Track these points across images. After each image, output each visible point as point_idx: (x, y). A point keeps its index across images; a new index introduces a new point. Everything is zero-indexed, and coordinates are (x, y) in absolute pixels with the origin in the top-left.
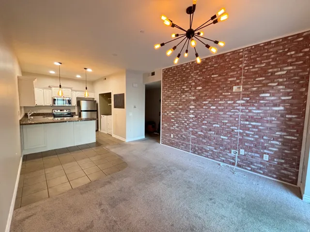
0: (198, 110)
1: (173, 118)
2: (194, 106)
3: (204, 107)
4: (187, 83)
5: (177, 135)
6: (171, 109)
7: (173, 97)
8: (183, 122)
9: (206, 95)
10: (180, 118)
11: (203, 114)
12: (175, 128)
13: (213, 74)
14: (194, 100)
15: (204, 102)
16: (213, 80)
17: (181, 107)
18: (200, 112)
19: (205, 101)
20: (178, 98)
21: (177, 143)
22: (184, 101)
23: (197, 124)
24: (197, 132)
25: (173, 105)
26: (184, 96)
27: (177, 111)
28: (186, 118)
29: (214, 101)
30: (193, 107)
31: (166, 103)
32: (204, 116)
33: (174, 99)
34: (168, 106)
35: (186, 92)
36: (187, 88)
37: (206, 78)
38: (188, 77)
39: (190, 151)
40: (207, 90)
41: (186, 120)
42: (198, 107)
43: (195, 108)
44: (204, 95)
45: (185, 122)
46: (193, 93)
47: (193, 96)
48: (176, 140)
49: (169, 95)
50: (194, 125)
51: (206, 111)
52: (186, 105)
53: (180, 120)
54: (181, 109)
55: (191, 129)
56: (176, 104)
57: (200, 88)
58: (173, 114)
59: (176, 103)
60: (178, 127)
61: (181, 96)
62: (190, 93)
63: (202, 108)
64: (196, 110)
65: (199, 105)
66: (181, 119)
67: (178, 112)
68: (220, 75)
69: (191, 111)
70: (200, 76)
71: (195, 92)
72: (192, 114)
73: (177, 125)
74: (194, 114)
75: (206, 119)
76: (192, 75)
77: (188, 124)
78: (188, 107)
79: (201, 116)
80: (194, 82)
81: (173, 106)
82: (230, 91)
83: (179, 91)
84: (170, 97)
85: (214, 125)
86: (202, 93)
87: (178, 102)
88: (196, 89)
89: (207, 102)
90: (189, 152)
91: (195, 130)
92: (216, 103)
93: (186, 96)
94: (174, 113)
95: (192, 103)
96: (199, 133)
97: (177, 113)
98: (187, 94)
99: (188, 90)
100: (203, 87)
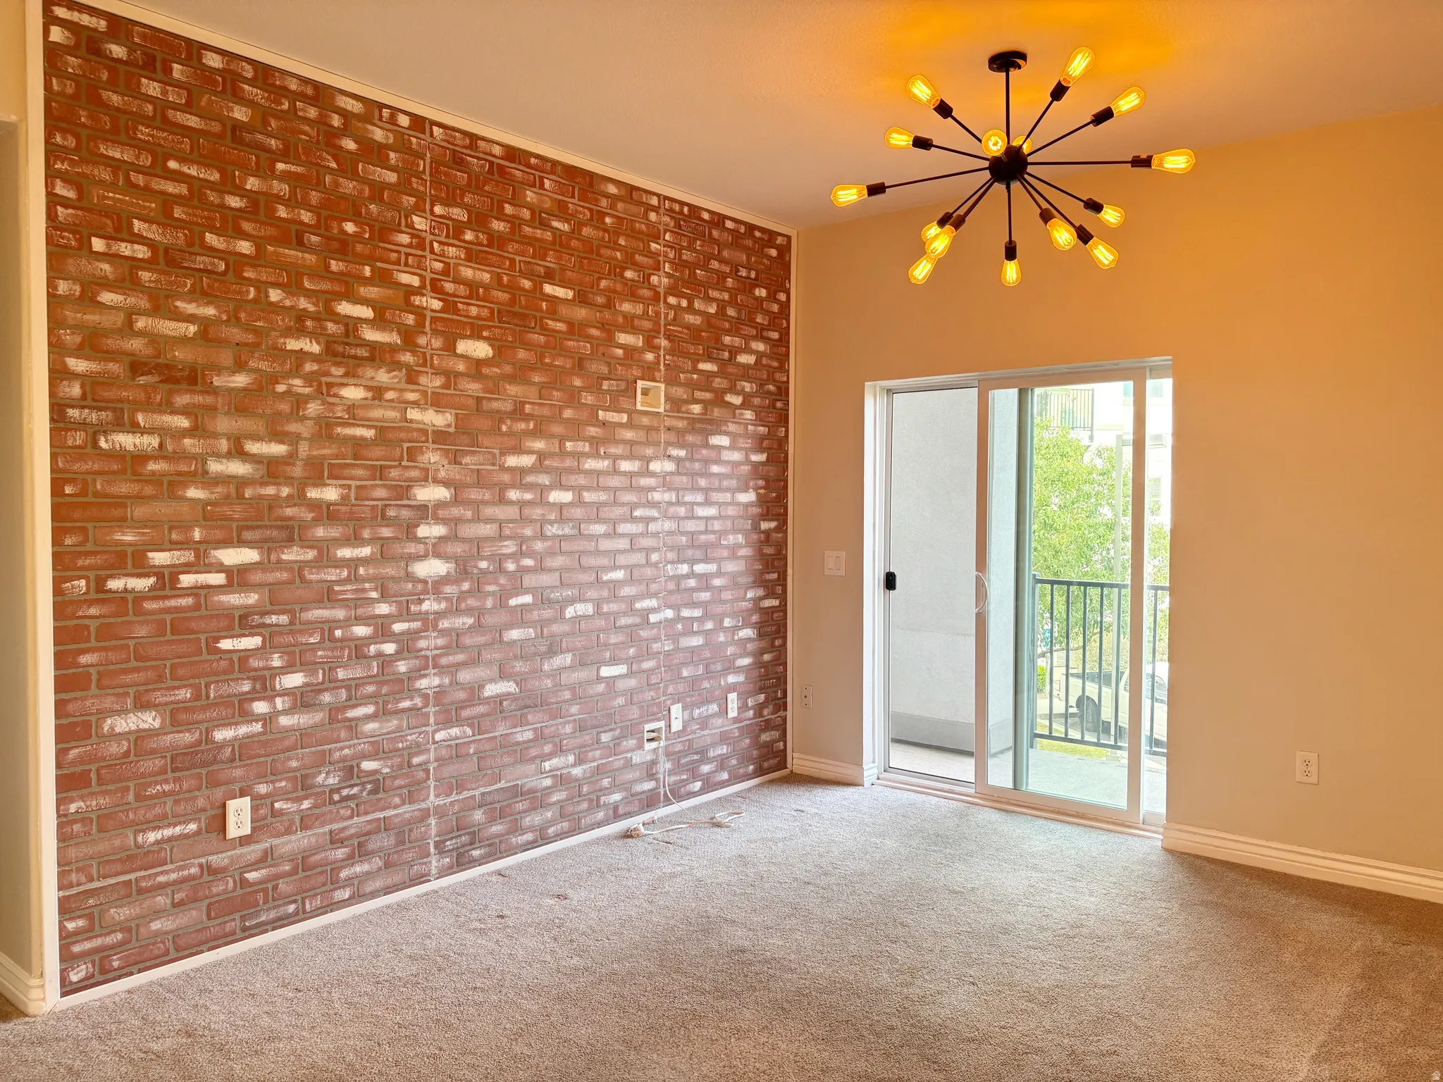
0: (477, 519)
1: (243, 622)
2: (446, 483)
3: (513, 495)
4: (382, 278)
5: (303, 785)
6: (206, 514)
7: (240, 380)
8: (361, 631)
9: (518, 412)
10: (328, 596)
11: (510, 547)
12: (268, 720)
13: (549, 276)
14: (440, 437)
15: (512, 461)
16: (553, 313)
17: (330, 494)
18: (487, 530)
19: (518, 450)
20: (300, 402)
21: (303, 863)
22: (360, 443)
23: (478, 627)
24: (474, 691)
25: (238, 468)
26: (353, 393)
27: (292, 534)
28: (384, 596)
29: (563, 453)
30: (442, 493)
31: (127, 441)
32: (515, 556)
33: (241, 404)
34: (171, 486)
35: (378, 354)
36: (380, 321)
37: (513, 288)
38: (383, 232)
39: (435, 863)
40: (520, 375)
41: (383, 609)
42: (474, 494)
43: (456, 501)
44: (508, 406)
45: (383, 633)
46: (432, 383)
47: (437, 402)
48: (298, 841)
49: (181, 354)
50: (455, 640)
51: (523, 520)
52: (379, 473)
53: (327, 627)
54: (327, 513)
55: (429, 682)
56: (273, 469)
57: (481, 349)
58: (238, 577)
59: (278, 449)
60: (302, 700)
61: (325, 390)
62: (412, 378)
63: (502, 500)
64: (458, 521)
65: (480, 480)
66: (340, 614)
67: (306, 544)
68: (582, 298)
69: (423, 531)
70: (472, 256)
71: (451, 377)
72: (436, 550)
73: (294, 680)
74: (450, 548)
75: (529, 580)
76: (419, 222)
77: (407, 645)
78: (402, 492)
79: (500, 560)
80: (437, 289)
81: (241, 483)
82: (624, 402)
83: (300, 331)
84: (193, 378)
85: (570, 612)
86: (494, 388)
87: (294, 439)
88: (450, 348)
89: (527, 461)
90: (421, 879)
91: (465, 676)
92: (570, 471)
93: (378, 392)
94: (248, 555)
95: (432, 457)
96: (491, 690)
97: (291, 555)
98: (383, 377)
99: (393, 349)
100: (500, 349)
